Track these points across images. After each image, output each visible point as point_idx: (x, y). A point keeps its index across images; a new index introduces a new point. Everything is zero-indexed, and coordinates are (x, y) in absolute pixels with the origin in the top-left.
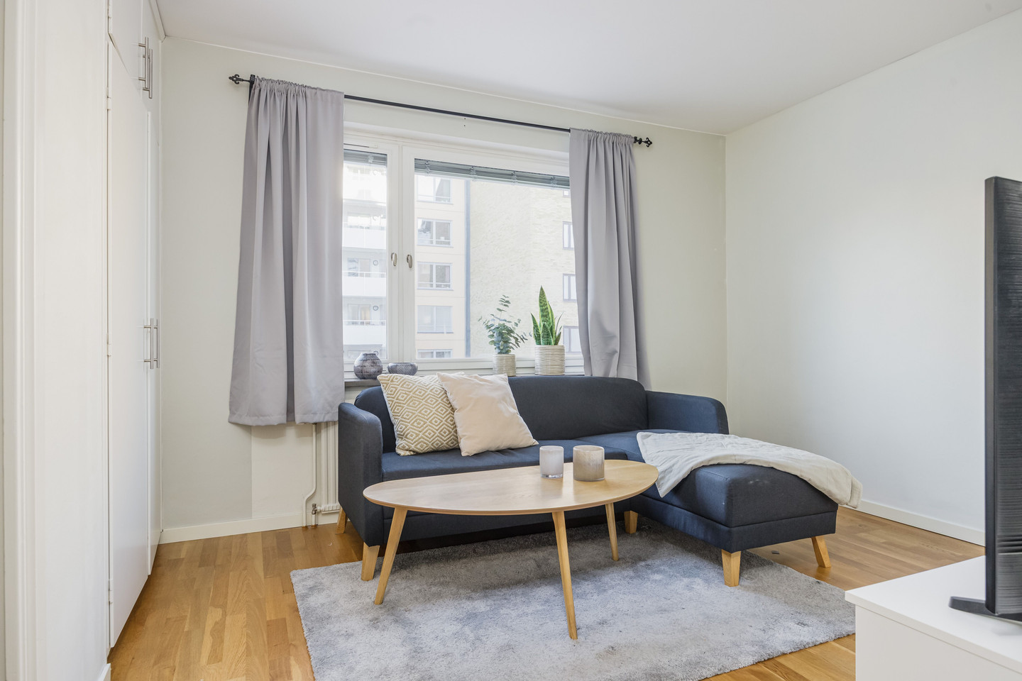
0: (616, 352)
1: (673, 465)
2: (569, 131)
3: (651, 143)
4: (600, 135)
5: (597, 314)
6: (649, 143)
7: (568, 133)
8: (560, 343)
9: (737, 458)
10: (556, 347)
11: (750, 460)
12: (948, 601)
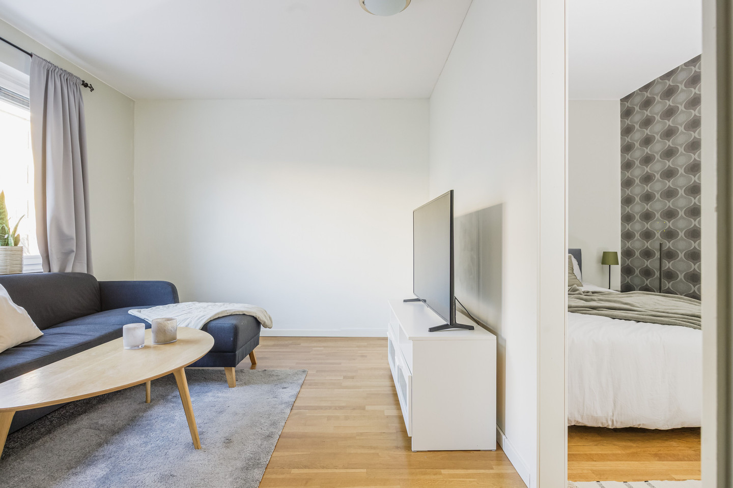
0: (73, 251)
1: (188, 324)
2: (31, 55)
3: (93, 89)
4: (57, 69)
5: (56, 220)
6: (92, 90)
7: (30, 57)
8: (20, 245)
9: (228, 312)
10: (16, 247)
11: (234, 312)
12: (428, 329)
